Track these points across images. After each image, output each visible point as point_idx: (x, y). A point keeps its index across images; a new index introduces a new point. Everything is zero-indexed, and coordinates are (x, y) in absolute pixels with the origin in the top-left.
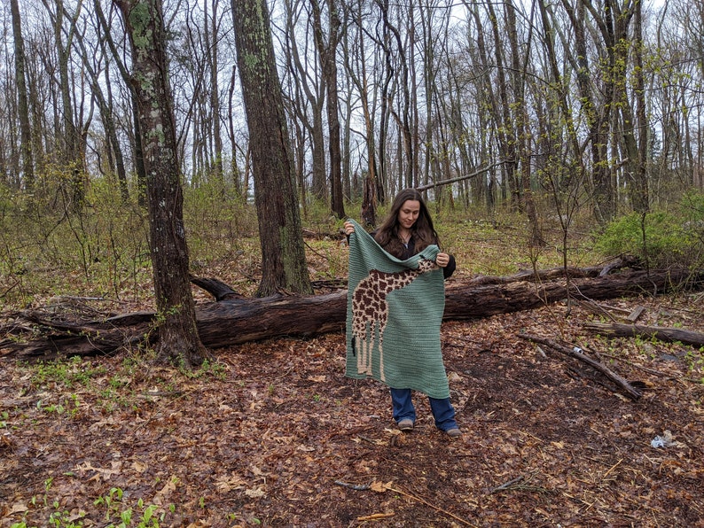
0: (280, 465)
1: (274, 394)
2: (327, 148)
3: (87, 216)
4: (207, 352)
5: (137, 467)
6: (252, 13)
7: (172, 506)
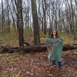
0: (35, 71)
1: (35, 60)
2: (44, 24)
3: (10, 33)
4: (26, 53)
5: (15, 69)
6: (34, 6)
7: (20, 75)
